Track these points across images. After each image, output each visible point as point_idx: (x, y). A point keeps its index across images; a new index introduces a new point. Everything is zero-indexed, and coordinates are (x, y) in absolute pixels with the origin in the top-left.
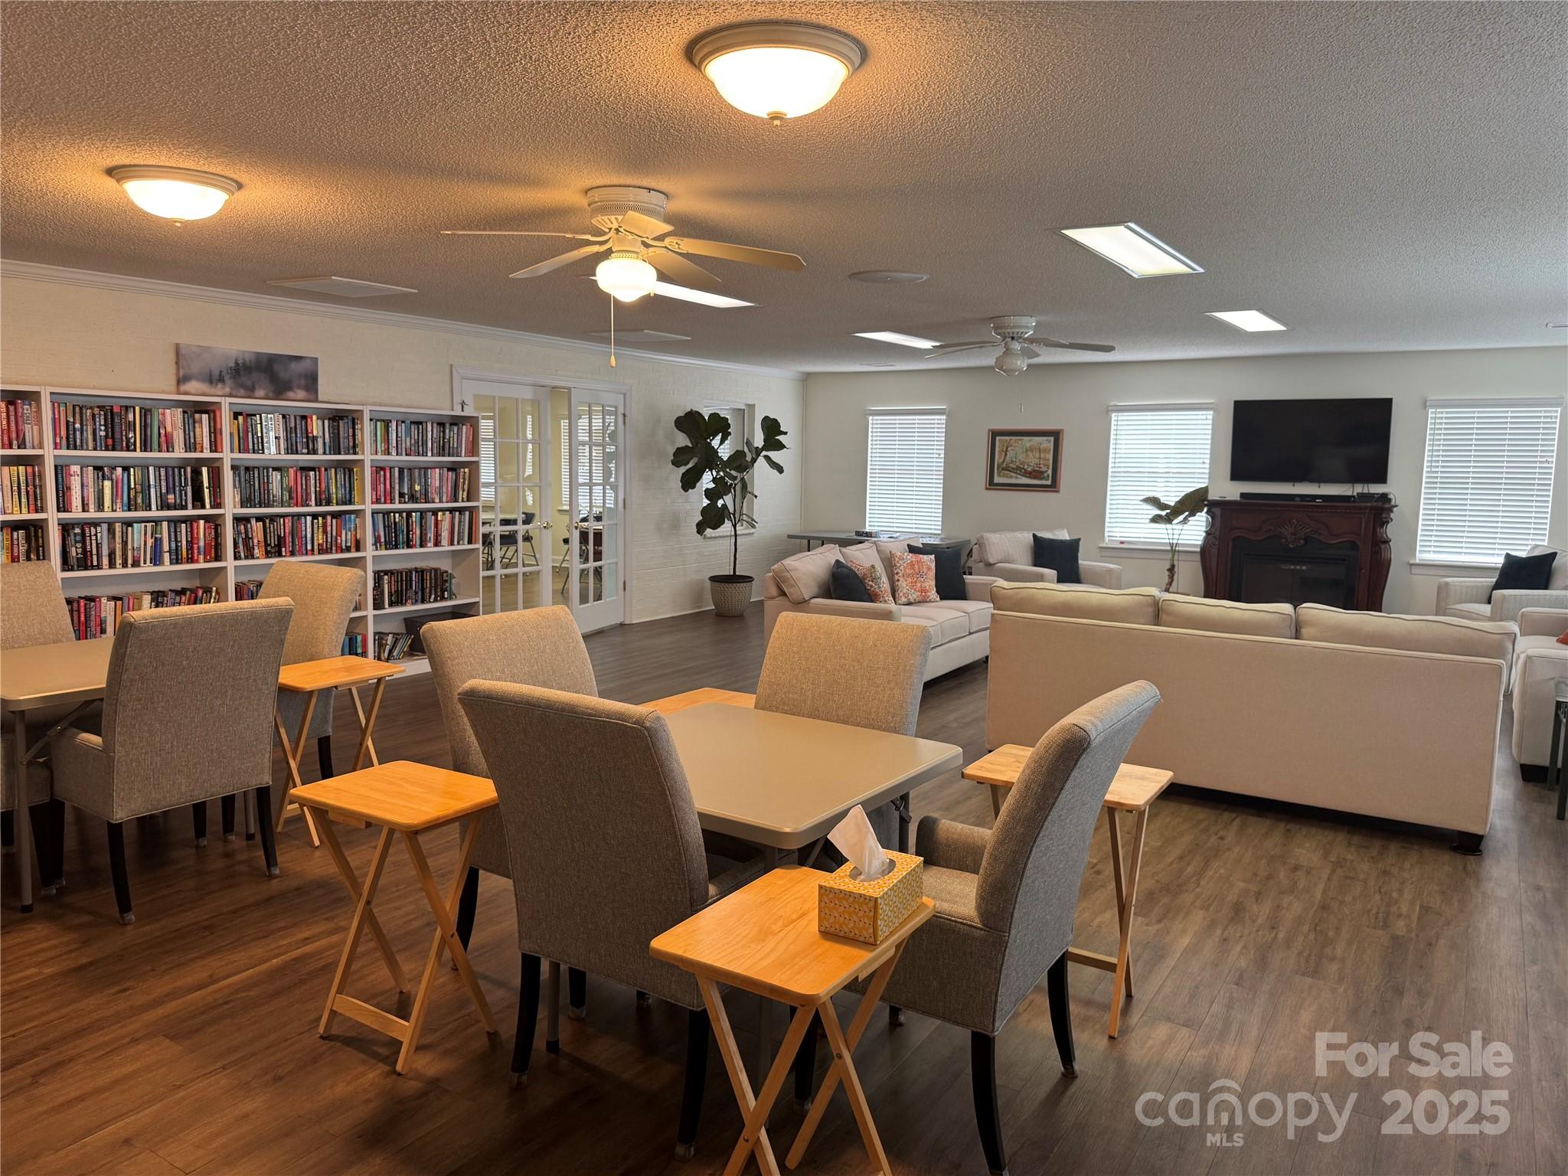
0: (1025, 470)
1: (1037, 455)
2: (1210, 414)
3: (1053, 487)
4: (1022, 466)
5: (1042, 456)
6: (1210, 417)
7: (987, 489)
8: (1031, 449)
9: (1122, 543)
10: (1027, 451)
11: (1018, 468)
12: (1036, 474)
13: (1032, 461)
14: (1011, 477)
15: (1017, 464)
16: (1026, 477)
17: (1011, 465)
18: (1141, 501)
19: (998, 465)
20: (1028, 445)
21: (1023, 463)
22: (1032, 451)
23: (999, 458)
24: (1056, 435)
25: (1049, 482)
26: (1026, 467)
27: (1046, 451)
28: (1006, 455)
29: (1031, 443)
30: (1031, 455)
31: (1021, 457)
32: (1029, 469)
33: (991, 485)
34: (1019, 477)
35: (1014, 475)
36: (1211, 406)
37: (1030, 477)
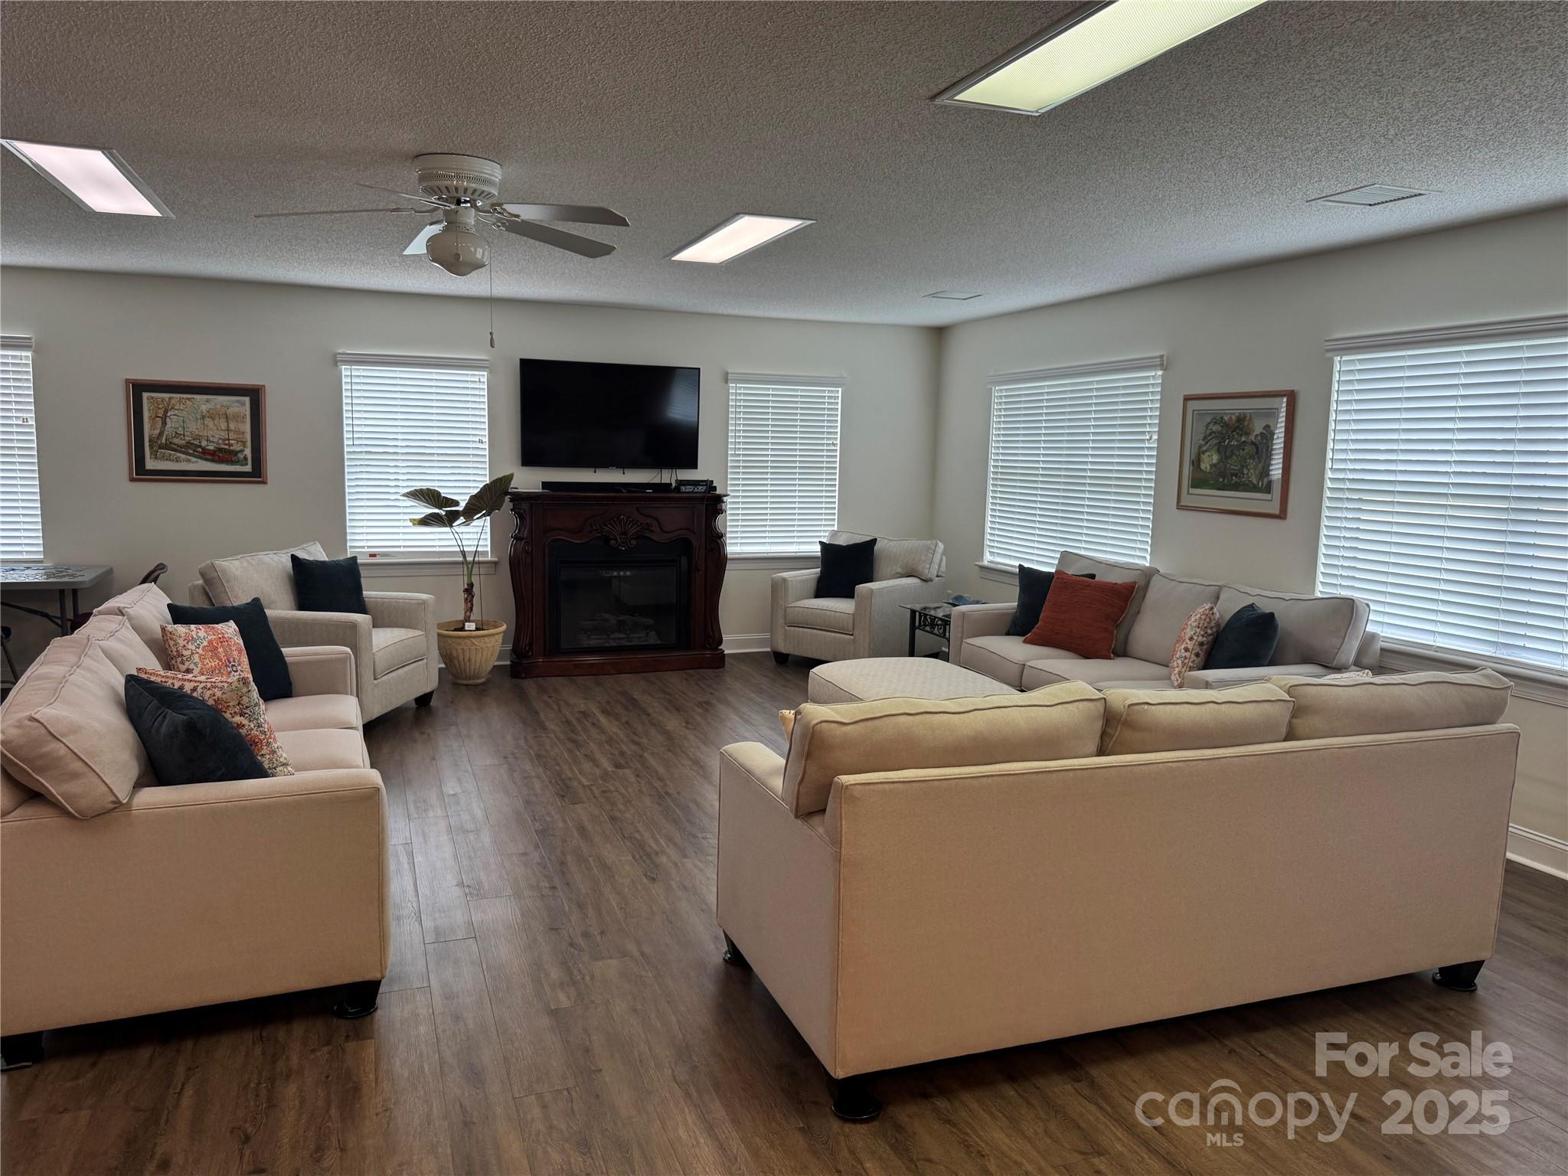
0: (203, 449)
1: (223, 426)
2: (484, 376)
3: (257, 474)
4: (196, 442)
5: (232, 426)
6: (485, 380)
7: (132, 480)
8: (212, 415)
9: (373, 555)
10: (203, 417)
11: (189, 445)
12: (222, 454)
13: (214, 435)
14: (177, 460)
15: (187, 438)
16: (207, 460)
17: (176, 441)
18: (406, 495)
19: (150, 441)
20: (204, 408)
21: (198, 437)
22: (213, 420)
23: (153, 427)
24: (254, 395)
25: (248, 468)
26: (204, 443)
27: (237, 418)
28: (164, 423)
29: (210, 406)
30: (211, 424)
31: (193, 427)
32: (211, 447)
33: (140, 472)
34: (193, 459)
35: (183, 456)
36: (486, 364)
37: (213, 461)
